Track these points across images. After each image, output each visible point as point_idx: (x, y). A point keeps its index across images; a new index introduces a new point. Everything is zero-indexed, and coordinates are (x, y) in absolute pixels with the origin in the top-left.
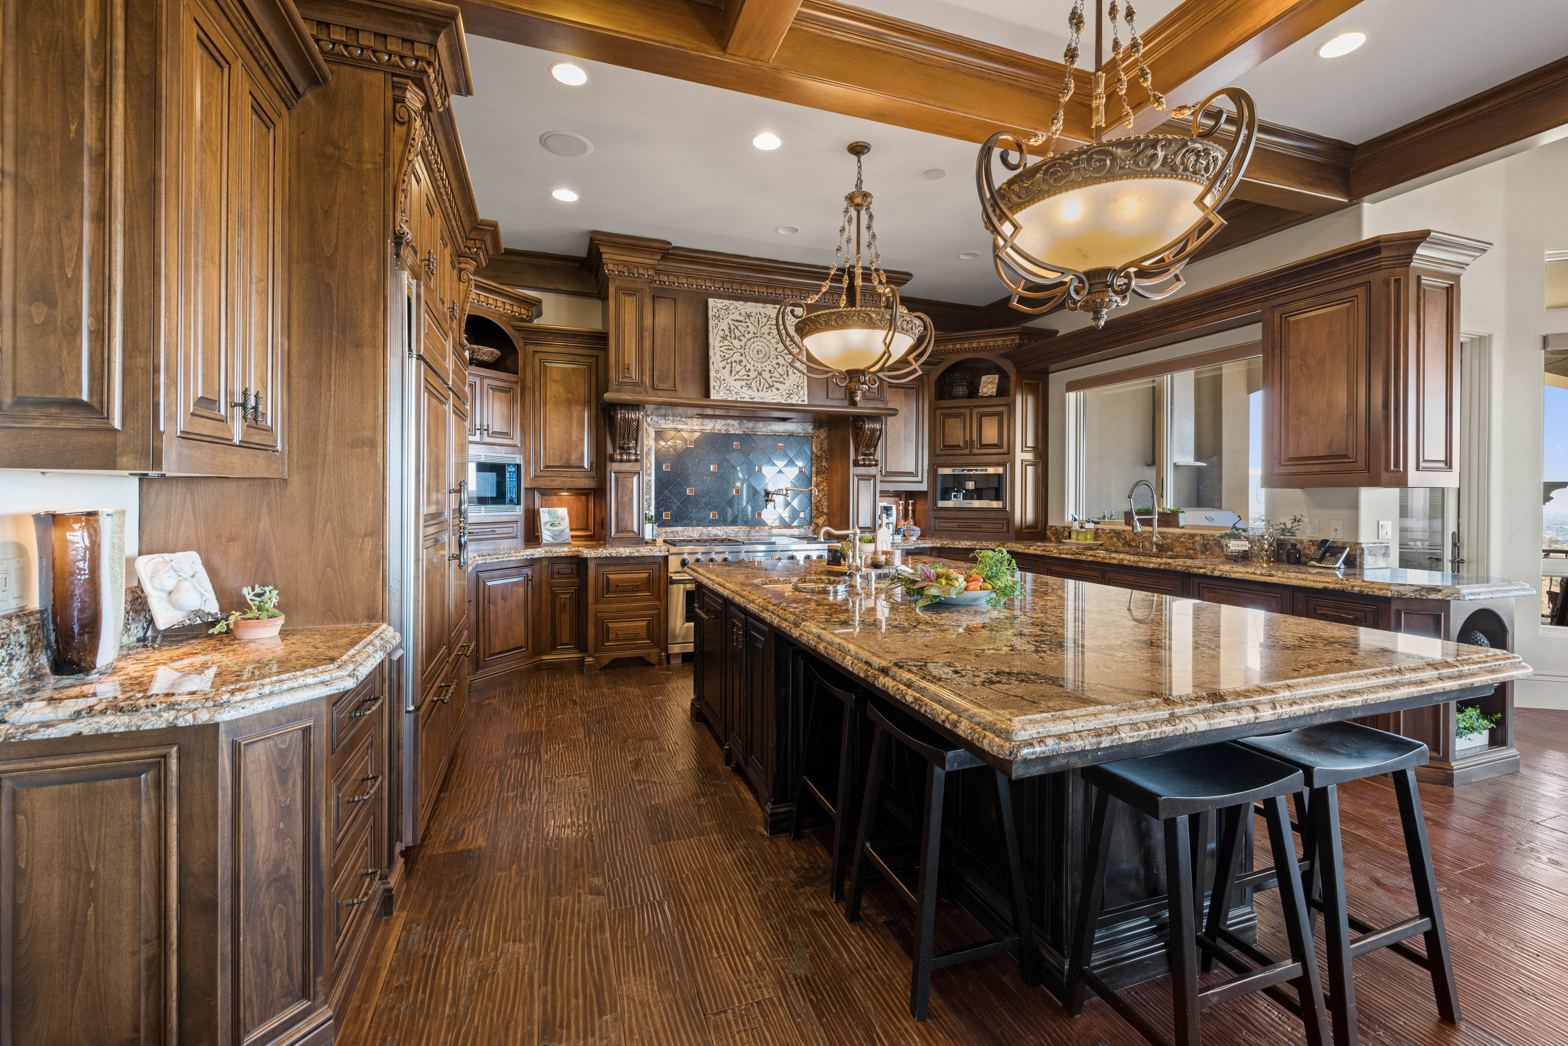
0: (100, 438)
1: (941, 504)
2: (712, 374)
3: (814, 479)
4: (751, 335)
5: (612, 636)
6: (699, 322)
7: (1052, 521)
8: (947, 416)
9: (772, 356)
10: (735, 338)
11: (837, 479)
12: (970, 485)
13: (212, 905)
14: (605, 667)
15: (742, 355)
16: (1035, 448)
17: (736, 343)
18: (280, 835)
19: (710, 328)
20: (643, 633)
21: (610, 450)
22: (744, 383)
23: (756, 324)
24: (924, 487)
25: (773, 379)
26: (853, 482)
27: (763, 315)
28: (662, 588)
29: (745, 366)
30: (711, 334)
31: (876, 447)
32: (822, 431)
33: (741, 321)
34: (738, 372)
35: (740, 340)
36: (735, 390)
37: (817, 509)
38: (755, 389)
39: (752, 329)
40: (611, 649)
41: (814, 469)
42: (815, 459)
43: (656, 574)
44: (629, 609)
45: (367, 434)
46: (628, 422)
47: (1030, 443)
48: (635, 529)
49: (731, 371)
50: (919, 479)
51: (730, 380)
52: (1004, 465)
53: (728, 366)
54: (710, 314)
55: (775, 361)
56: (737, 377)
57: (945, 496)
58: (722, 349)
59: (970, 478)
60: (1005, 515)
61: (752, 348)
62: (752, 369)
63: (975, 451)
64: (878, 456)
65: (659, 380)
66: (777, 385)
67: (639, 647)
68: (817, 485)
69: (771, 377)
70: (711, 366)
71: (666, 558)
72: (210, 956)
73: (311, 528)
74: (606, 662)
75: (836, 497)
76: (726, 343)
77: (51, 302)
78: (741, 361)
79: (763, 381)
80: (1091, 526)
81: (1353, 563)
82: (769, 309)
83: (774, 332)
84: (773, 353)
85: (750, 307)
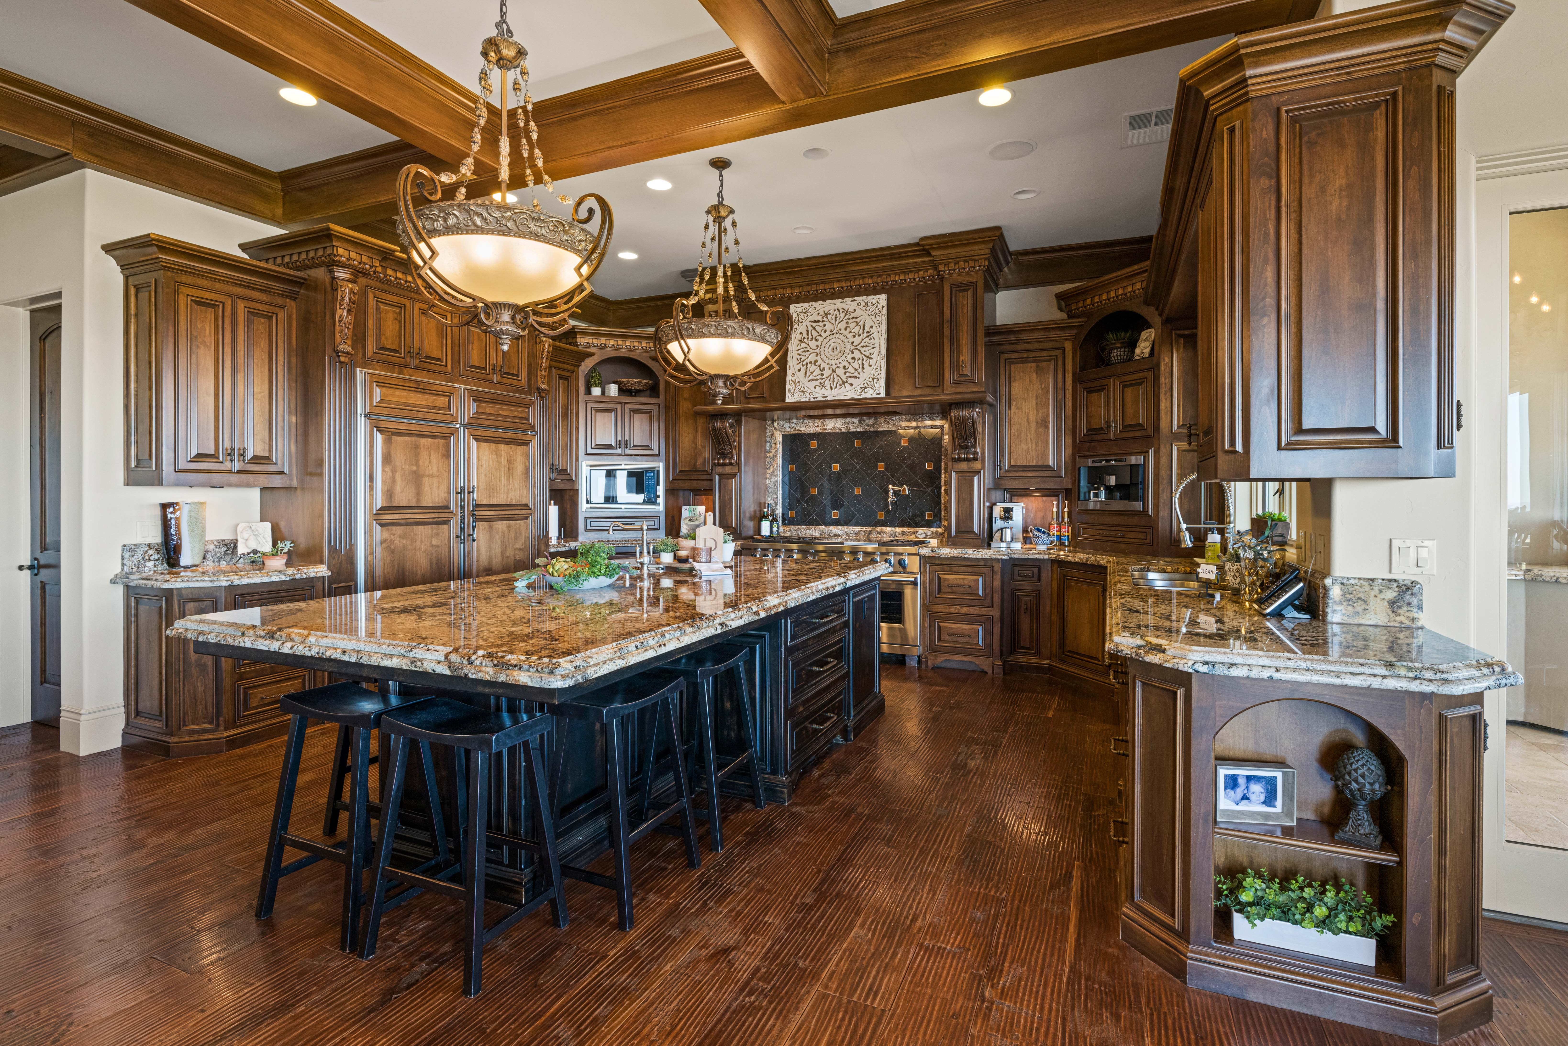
1: (1082, 505)
2: (788, 379)
4: (828, 333)
8: (1089, 391)
9: (847, 351)
10: (812, 339)
12: (1111, 480)
15: (817, 355)
17: (813, 344)
22: (817, 383)
23: (833, 321)
25: (848, 374)
26: (953, 479)
27: (841, 310)
29: (820, 366)
33: (819, 321)
34: (812, 373)
35: (817, 340)
36: (809, 391)
38: (828, 387)
39: (829, 326)
48: (735, 526)
49: (806, 373)
50: (1059, 473)
51: (804, 382)
52: (1148, 454)
53: (803, 369)
54: (793, 319)
55: (850, 356)
56: (811, 377)
58: (799, 352)
60: (1148, 521)
61: (827, 346)
62: (827, 367)
63: (1117, 435)
66: (850, 381)
69: (845, 373)
70: (788, 371)
76: (803, 345)
78: (816, 361)
79: (836, 378)
82: (849, 303)
83: (852, 325)
84: (849, 347)
85: (829, 305)
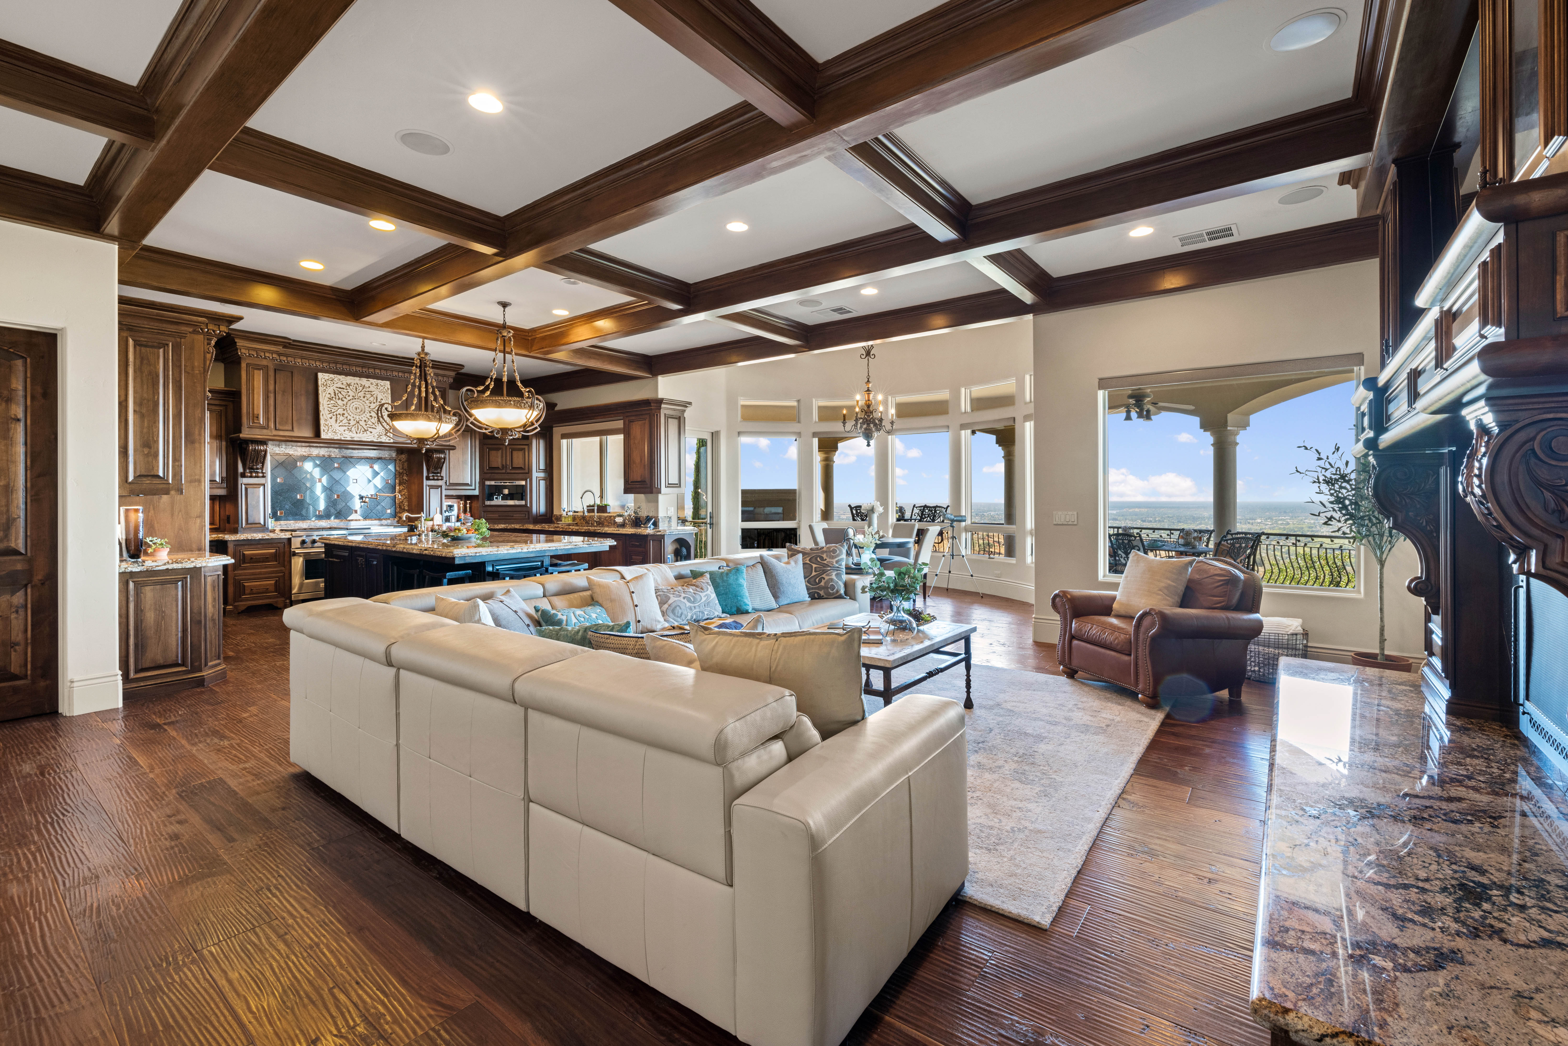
0: (164, 486)
1: (488, 503)
2: (322, 422)
3: (397, 488)
4: (351, 397)
5: (247, 592)
6: (311, 387)
7: (556, 512)
8: (490, 449)
9: (367, 411)
10: (339, 399)
11: (415, 487)
12: (506, 491)
13: (200, 622)
14: (243, 612)
15: (344, 410)
16: (545, 471)
17: (340, 402)
18: (214, 606)
19: (320, 392)
20: (272, 588)
21: (240, 469)
22: (346, 428)
23: (354, 390)
24: (476, 493)
25: (368, 426)
26: (426, 490)
27: (359, 385)
28: (286, 559)
29: (347, 417)
30: (320, 396)
31: (441, 468)
32: (403, 456)
33: (343, 388)
34: (342, 421)
35: (343, 401)
36: (340, 432)
37: (400, 507)
38: (354, 432)
39: (351, 393)
40: (247, 600)
41: (397, 481)
42: (398, 474)
43: (282, 550)
44: (260, 573)
45: (197, 477)
46: (258, 452)
47: (542, 466)
48: (262, 523)
49: (336, 420)
50: (473, 487)
51: (336, 426)
52: (526, 480)
53: (334, 418)
54: (320, 383)
55: (368, 415)
56: (341, 424)
57: (490, 498)
58: (329, 406)
59: (505, 487)
60: (527, 510)
61: (351, 406)
62: (352, 419)
63: (508, 471)
64: (443, 474)
65: (280, 423)
66: (370, 430)
67: (269, 597)
68: (400, 492)
69: (366, 425)
70: (321, 417)
71: (289, 540)
72: (200, 637)
73: (172, 515)
74: (243, 608)
75: (414, 499)
76: (332, 402)
77: (150, 447)
78: (343, 414)
79: (360, 427)
80: (571, 514)
81: (655, 524)
82: (364, 381)
83: (368, 396)
84: (367, 409)
85: (350, 379)
